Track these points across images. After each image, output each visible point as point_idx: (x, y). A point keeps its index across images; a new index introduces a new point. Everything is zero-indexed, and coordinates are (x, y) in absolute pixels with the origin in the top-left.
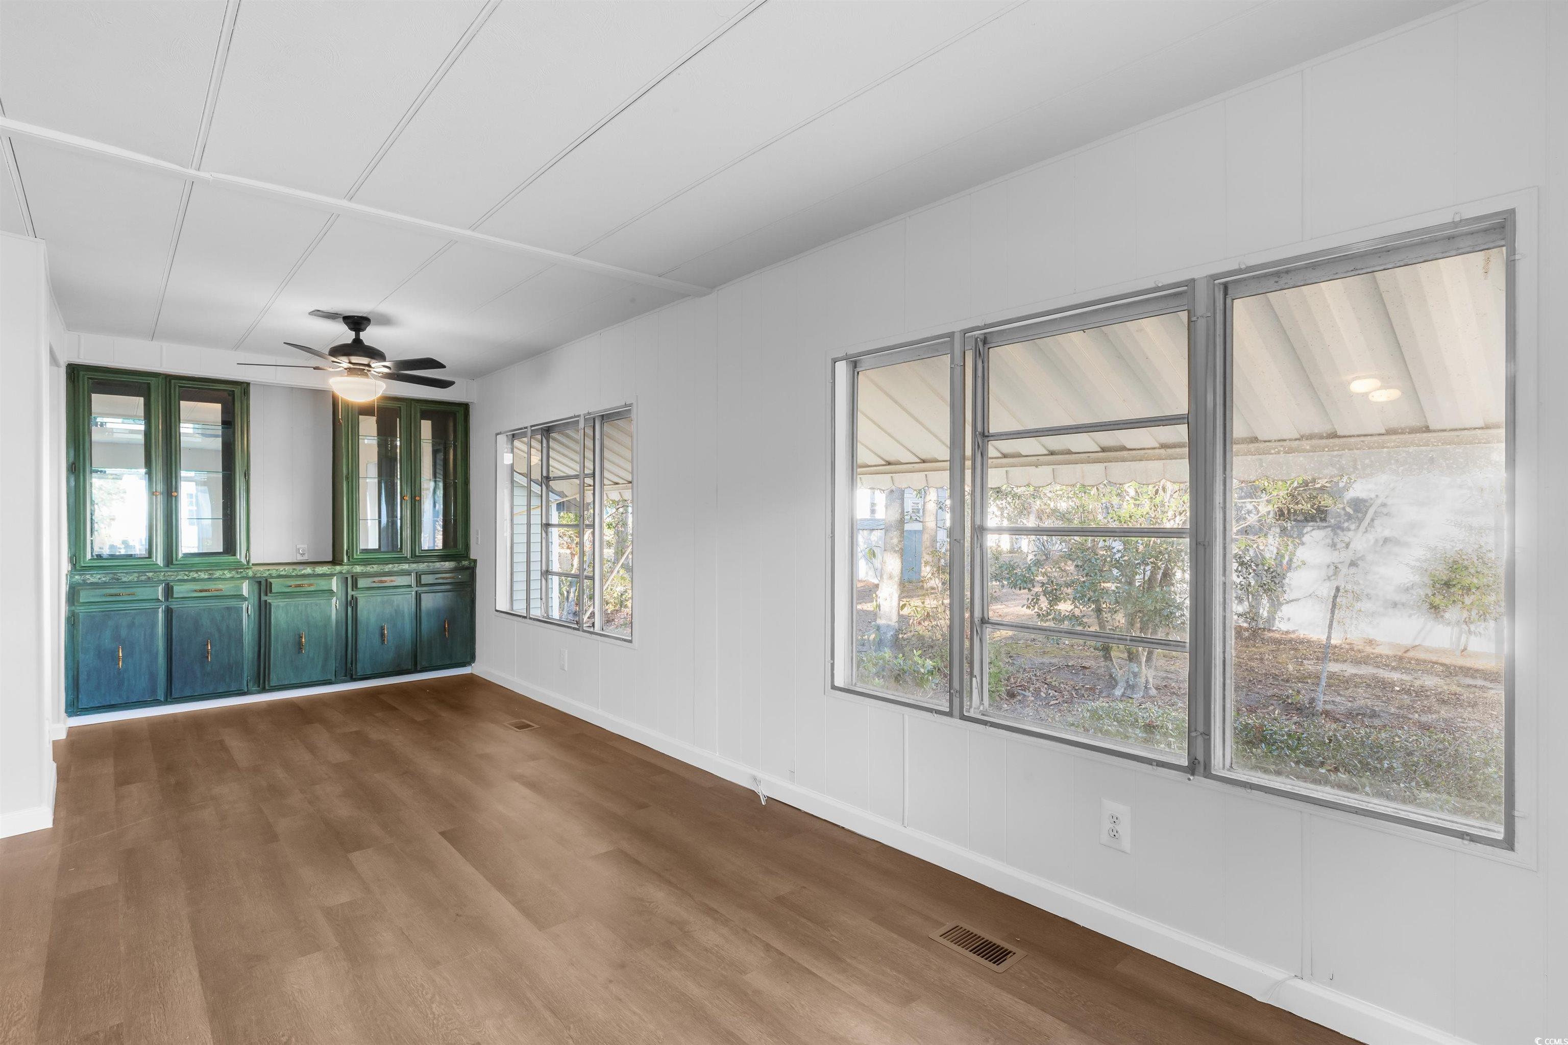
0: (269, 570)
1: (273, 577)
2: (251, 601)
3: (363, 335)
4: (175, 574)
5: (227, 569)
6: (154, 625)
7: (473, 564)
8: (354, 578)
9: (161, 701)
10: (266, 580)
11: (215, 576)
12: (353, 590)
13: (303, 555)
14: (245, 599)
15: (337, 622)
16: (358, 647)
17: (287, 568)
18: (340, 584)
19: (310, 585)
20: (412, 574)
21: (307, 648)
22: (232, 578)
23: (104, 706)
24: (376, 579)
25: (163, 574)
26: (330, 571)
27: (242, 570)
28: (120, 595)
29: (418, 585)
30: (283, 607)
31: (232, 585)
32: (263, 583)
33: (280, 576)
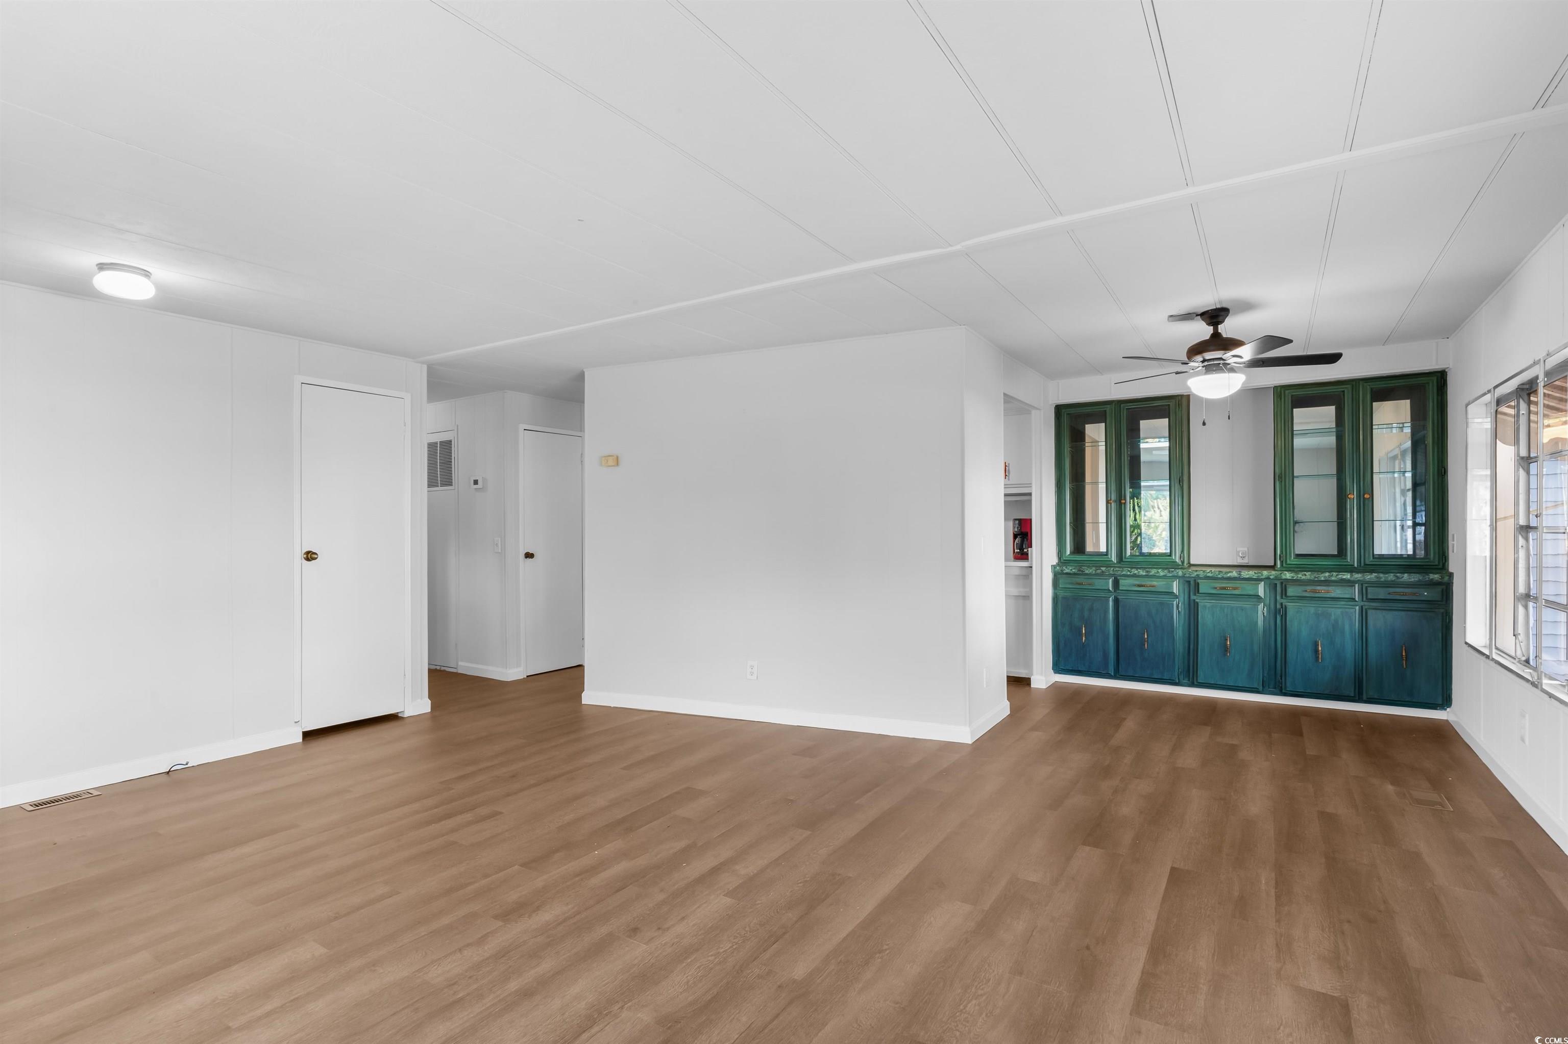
0: (1197, 571)
1: (1201, 578)
2: (1182, 599)
3: (1221, 328)
4: (1121, 569)
5: (1160, 568)
6: (1106, 611)
7: (1446, 579)
8: (1284, 585)
9: (1112, 676)
10: (1195, 580)
11: (1151, 574)
12: (1282, 598)
13: (1243, 558)
14: (1176, 597)
15: (1264, 631)
16: (1288, 660)
17: (1213, 570)
18: (1268, 591)
19: (1235, 589)
20: (1357, 585)
21: (1233, 651)
22: (1164, 576)
23: (1074, 670)
24: (1309, 588)
25: (1112, 569)
26: (1256, 575)
27: (1173, 570)
28: (1083, 584)
29: (1364, 599)
30: (1209, 608)
31: (1164, 583)
32: (1192, 583)
33: (1207, 578)
